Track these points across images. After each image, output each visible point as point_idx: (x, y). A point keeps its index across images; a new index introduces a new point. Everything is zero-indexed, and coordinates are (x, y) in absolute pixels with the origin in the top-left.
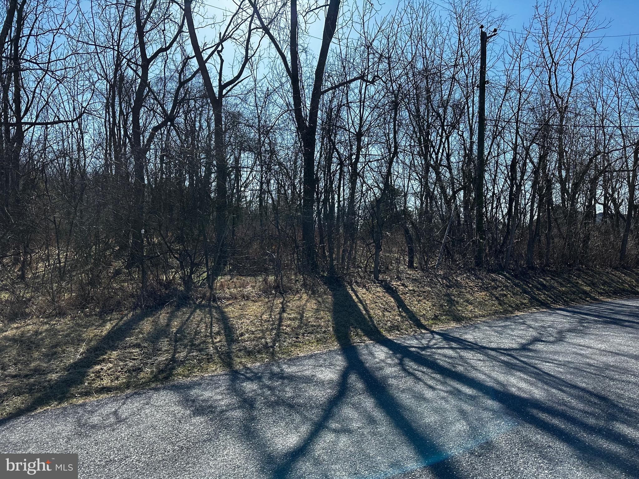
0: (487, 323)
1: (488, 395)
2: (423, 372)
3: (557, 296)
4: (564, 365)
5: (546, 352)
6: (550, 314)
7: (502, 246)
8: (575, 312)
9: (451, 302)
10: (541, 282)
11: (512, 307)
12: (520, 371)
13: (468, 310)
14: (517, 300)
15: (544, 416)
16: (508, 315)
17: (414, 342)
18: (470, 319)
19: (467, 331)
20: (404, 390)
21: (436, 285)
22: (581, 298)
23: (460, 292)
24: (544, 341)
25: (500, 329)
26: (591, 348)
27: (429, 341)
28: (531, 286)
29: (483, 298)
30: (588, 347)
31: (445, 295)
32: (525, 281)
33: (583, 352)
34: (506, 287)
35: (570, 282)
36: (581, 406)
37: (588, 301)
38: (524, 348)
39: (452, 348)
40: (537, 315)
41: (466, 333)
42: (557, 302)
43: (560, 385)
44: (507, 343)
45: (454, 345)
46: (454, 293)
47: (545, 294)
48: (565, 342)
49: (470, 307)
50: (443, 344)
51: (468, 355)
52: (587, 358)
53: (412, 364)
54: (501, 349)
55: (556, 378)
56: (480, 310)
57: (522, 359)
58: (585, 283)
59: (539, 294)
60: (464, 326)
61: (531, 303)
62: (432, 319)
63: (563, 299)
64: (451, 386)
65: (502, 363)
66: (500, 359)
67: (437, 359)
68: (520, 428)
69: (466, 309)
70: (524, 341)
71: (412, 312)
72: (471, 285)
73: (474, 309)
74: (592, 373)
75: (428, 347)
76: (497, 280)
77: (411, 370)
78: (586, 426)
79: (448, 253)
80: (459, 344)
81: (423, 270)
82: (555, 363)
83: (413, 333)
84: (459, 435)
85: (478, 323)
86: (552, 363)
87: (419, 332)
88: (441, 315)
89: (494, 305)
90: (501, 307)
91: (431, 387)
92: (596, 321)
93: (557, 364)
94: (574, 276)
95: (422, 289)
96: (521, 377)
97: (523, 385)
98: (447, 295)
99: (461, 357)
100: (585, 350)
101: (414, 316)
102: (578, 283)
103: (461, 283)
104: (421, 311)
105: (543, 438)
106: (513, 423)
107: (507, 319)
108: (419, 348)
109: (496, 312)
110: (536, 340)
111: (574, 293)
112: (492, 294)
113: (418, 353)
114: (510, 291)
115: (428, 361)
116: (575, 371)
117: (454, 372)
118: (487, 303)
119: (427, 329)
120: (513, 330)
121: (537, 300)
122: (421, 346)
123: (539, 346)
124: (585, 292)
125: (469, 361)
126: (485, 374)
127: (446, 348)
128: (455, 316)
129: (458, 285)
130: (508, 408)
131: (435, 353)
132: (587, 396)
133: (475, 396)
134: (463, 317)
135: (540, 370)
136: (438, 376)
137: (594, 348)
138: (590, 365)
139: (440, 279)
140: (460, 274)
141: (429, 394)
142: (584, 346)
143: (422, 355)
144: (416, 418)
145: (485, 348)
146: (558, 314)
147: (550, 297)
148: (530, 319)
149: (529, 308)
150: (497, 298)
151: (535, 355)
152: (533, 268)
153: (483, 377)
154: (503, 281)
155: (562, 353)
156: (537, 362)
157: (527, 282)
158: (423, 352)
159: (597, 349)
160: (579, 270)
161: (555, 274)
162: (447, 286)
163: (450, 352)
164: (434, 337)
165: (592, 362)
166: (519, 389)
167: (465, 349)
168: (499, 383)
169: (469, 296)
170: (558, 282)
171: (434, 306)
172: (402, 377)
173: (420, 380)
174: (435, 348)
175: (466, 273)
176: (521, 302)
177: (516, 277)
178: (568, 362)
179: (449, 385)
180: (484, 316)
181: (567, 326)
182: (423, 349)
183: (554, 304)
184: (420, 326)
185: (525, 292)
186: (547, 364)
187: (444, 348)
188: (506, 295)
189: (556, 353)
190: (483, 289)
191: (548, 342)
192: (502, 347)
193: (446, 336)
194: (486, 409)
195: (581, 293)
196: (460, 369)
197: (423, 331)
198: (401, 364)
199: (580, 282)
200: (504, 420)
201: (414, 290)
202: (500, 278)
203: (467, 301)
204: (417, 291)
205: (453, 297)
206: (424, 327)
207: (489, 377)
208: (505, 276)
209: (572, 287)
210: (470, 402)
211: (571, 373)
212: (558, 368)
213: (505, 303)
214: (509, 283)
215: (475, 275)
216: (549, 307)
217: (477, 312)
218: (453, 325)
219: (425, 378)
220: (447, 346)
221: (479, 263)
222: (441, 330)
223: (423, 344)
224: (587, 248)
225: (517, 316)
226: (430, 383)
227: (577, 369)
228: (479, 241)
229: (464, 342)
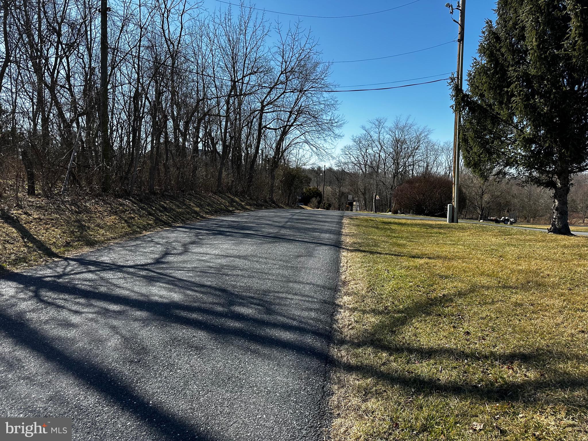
0: (120, 244)
1: (135, 307)
2: (65, 300)
3: (176, 216)
4: (193, 271)
5: (176, 262)
6: (173, 232)
7: (127, 174)
8: (191, 228)
9: (82, 228)
10: (162, 205)
11: (140, 228)
12: (158, 281)
13: (100, 234)
14: (143, 222)
15: (184, 314)
16: (138, 236)
17: (48, 272)
18: (103, 242)
19: (102, 254)
20: (47, 321)
21: (64, 211)
22: (193, 217)
23: (91, 217)
24: (173, 254)
25: (133, 248)
26: (209, 254)
27: (65, 269)
28: (154, 208)
29: (113, 222)
30: (207, 254)
31: (75, 222)
32: (149, 204)
33: (204, 258)
34: (133, 210)
35: (185, 205)
36: (210, 300)
37: (198, 219)
38: (158, 261)
39: (90, 271)
40: (162, 233)
41: (102, 256)
42: (176, 221)
43: (193, 286)
44: (141, 260)
45: (92, 268)
46: (85, 218)
47: (166, 215)
48: (189, 252)
49: (102, 231)
50: (82, 269)
51: (109, 275)
52: (208, 262)
53: (49, 294)
54: (138, 265)
55: (188, 281)
56: (111, 233)
57: (158, 271)
58: (196, 205)
59: (162, 216)
60: (98, 250)
61: (156, 223)
62: (64, 247)
63: (181, 218)
64: (98, 307)
65: (141, 277)
66: (139, 274)
67: (77, 284)
68: (168, 328)
69: (97, 233)
70: (157, 256)
71: (40, 241)
72: (101, 210)
73: (106, 233)
74: (213, 273)
75: (64, 274)
76: (124, 204)
77: (50, 300)
78: (217, 313)
79: (74, 179)
80: (96, 267)
81: (47, 197)
82: (185, 270)
83: (44, 263)
84: (115, 349)
85: (112, 245)
86: (183, 270)
87: (51, 261)
88: (73, 241)
89: (123, 227)
90: (130, 229)
91: (76, 312)
92: (207, 234)
93: (187, 270)
94: (187, 199)
95: (49, 217)
96: (160, 286)
97: (164, 293)
98: (78, 221)
99: (102, 278)
100: (205, 257)
101: (43, 245)
102: (190, 205)
103: (90, 208)
104: (50, 240)
105: (188, 332)
106: (162, 325)
107: (137, 239)
108: (55, 276)
109: (126, 234)
110: (166, 254)
111: (188, 213)
112: (121, 218)
113: (55, 281)
114: (137, 214)
115: (68, 287)
116: (201, 274)
117: (98, 293)
118: (117, 226)
119: (60, 257)
120: (144, 248)
121: (161, 221)
122: (56, 274)
123: (170, 258)
124: (196, 212)
125: (110, 281)
126: (129, 290)
127: (85, 272)
128: (88, 241)
129: (87, 211)
130: (156, 314)
131: (73, 279)
132: (213, 291)
133: (124, 311)
134: (96, 241)
135: (174, 277)
136: (82, 301)
137: (211, 254)
138: (211, 267)
139: (68, 206)
140: (88, 200)
141: (75, 319)
142: (204, 254)
143: (60, 283)
144: (68, 345)
145: (123, 266)
146: (179, 231)
147: (171, 218)
148: (157, 237)
149: (154, 227)
150: (126, 221)
151: (168, 266)
152: (155, 194)
153: (127, 292)
154: (130, 205)
155: (189, 261)
156: (170, 271)
157: (151, 205)
158: (61, 280)
159: (213, 255)
160: (190, 194)
161: (172, 198)
162: (76, 212)
163: (90, 276)
164: (69, 264)
165: (211, 265)
166: (161, 297)
167: (104, 270)
168: (142, 295)
169: (99, 221)
170: (175, 205)
171: (64, 233)
172: (42, 309)
173: (63, 307)
174: (73, 274)
175: (94, 199)
176: (147, 223)
177: (141, 201)
178: (195, 267)
179: (96, 306)
180: (115, 238)
181: (188, 240)
182: (59, 277)
183: (174, 223)
184: (51, 254)
185: (150, 214)
186: (179, 272)
187: (82, 273)
188: (133, 218)
189: (184, 262)
190: (112, 213)
191: (176, 254)
192: (139, 263)
193: (81, 261)
194: (136, 320)
195: (193, 213)
196: (103, 289)
197: (56, 260)
198: (37, 296)
199: (192, 204)
200: (154, 326)
201: (39, 218)
202: (127, 202)
203: (98, 225)
204: (43, 219)
205: (83, 223)
206: (56, 256)
207: (133, 291)
208: (130, 200)
209: (187, 208)
210: (120, 317)
211: (199, 276)
212: (188, 273)
213: (133, 225)
214: (135, 207)
215: (103, 200)
216: (170, 226)
217: (109, 235)
218: (86, 250)
219: (68, 305)
220: (85, 270)
221: (105, 189)
222: (76, 256)
223: (58, 273)
224: (195, 176)
225: (145, 235)
226: (75, 308)
227: (202, 272)
228: (106, 168)
229: (102, 264)
